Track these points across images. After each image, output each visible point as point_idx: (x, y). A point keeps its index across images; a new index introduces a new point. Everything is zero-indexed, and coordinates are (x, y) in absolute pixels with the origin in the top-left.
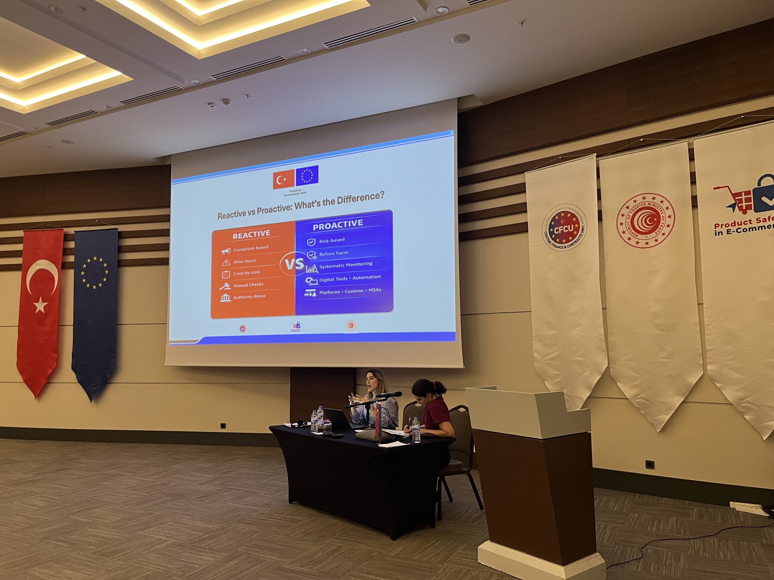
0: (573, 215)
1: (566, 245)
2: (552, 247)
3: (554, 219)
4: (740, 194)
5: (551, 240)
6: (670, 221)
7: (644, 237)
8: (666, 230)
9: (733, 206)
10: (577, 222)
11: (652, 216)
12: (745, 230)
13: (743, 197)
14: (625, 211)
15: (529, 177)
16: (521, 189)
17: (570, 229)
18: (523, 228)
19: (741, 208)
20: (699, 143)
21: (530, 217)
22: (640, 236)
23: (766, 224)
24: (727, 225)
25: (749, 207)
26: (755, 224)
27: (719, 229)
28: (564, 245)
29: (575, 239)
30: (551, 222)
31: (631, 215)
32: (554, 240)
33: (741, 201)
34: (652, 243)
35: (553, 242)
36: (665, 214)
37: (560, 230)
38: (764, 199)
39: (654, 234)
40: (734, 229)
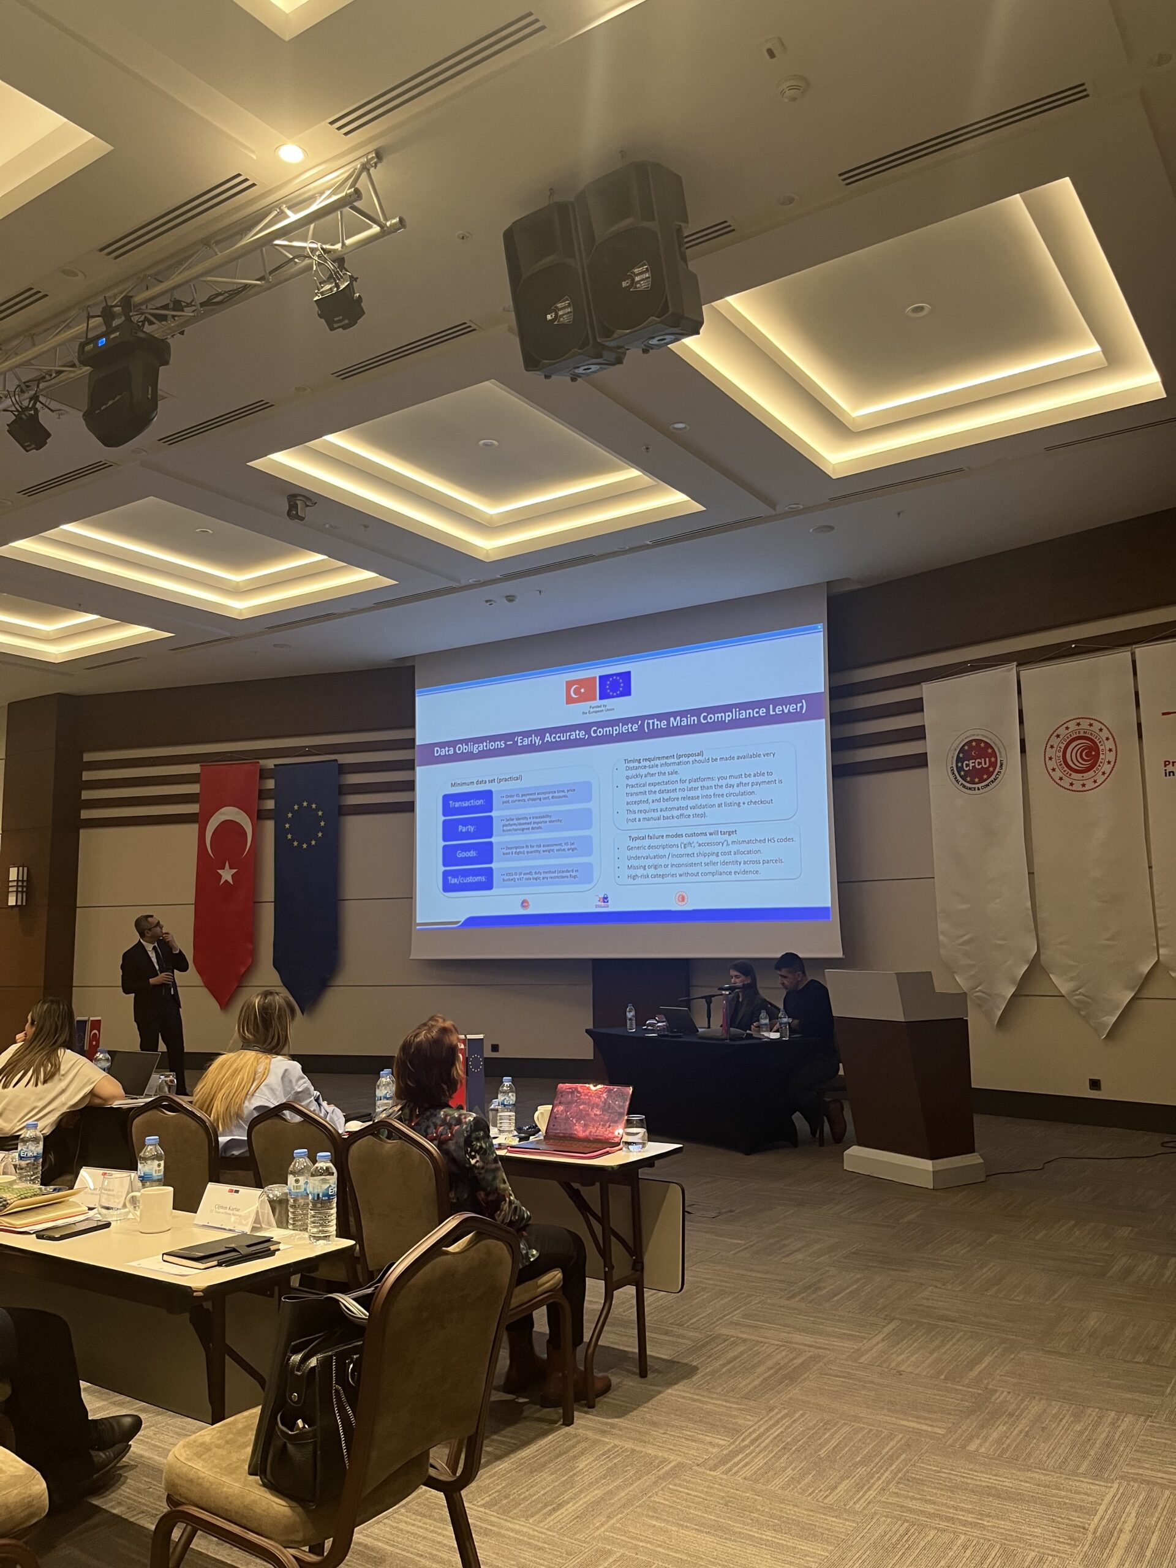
0: (988, 745)
1: (980, 786)
3: (962, 750)
7: (1079, 776)
8: (1107, 768)
10: (993, 754)
11: (1090, 749)
14: (1055, 741)
15: (928, 691)
16: (916, 706)
17: (986, 764)
18: (920, 761)
20: (1143, 651)
21: (930, 746)
22: (1075, 775)
27: (1168, 768)
28: (976, 786)
29: (992, 778)
30: (959, 753)
31: (1063, 746)
32: (964, 778)
34: (1090, 785)
35: (962, 781)
36: (1105, 747)
37: (971, 765)
39: (1091, 773)
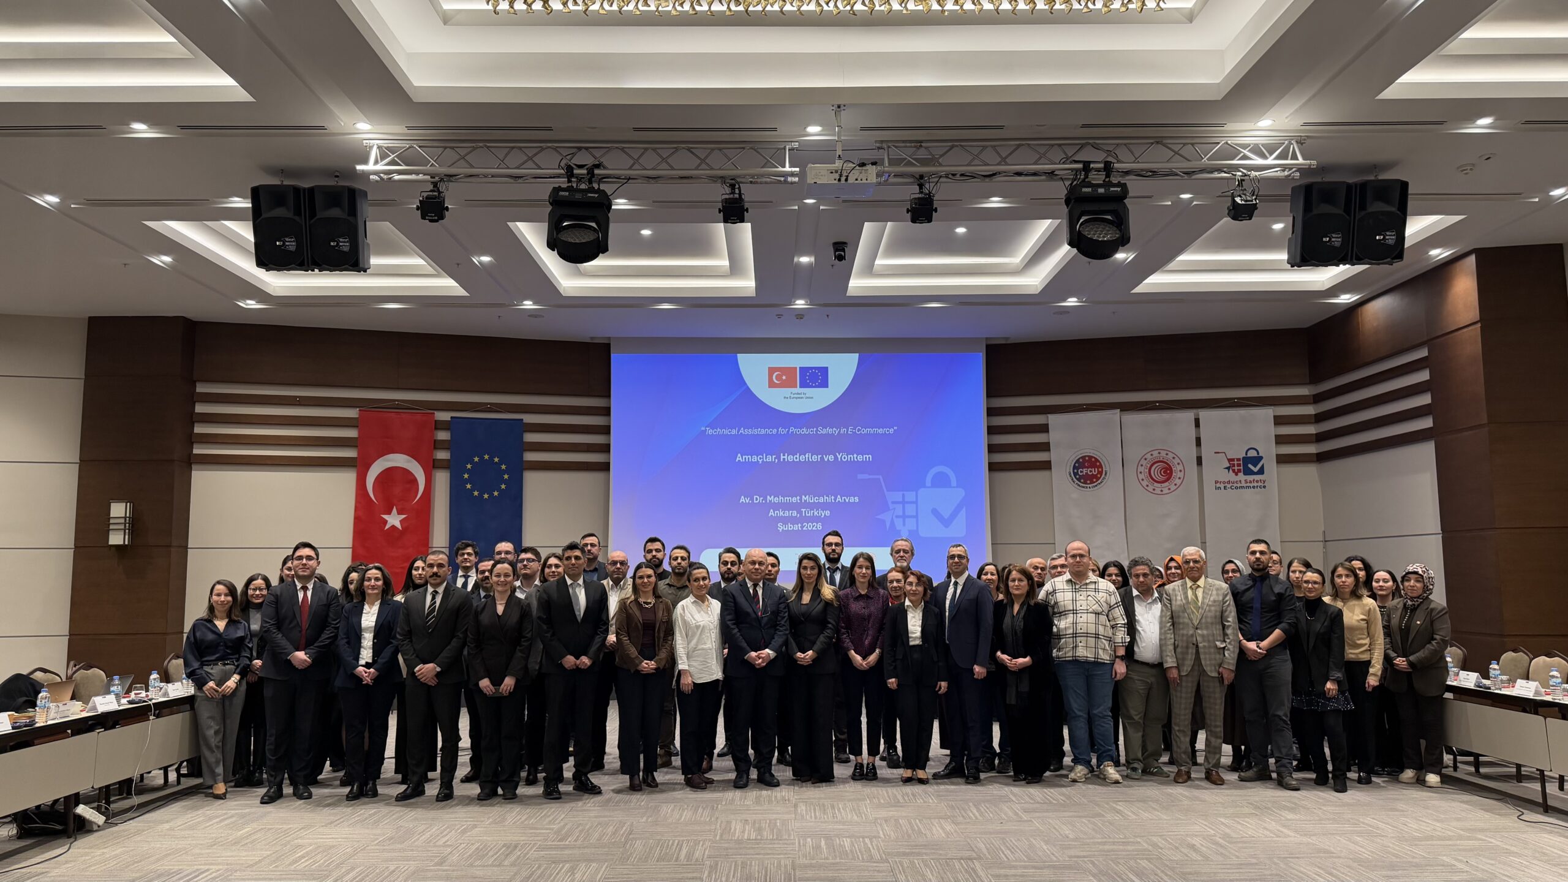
0: (1097, 460)
1: (1091, 485)
2: (1076, 486)
3: (1077, 461)
4: (1233, 460)
5: (1075, 479)
6: (1181, 475)
7: (1159, 485)
8: (1178, 482)
9: (1228, 468)
10: (1101, 466)
11: (1166, 469)
12: (1237, 488)
13: (1236, 462)
14: (1143, 462)
15: (1053, 419)
16: (1044, 429)
17: (1095, 472)
18: (1046, 466)
19: (1234, 471)
20: (1204, 414)
21: (1054, 456)
22: (1156, 484)
23: (1252, 485)
24: (1224, 483)
25: (1239, 471)
26: (1243, 484)
27: (1218, 485)
28: (1088, 486)
29: (1099, 482)
30: (1075, 463)
31: (1149, 466)
32: (1079, 480)
33: (1234, 465)
34: (1166, 491)
35: (1077, 482)
36: (1177, 468)
37: (1085, 472)
38: (1250, 466)
39: (1166, 484)
40: (1229, 486)
